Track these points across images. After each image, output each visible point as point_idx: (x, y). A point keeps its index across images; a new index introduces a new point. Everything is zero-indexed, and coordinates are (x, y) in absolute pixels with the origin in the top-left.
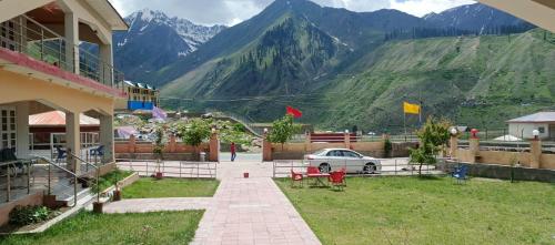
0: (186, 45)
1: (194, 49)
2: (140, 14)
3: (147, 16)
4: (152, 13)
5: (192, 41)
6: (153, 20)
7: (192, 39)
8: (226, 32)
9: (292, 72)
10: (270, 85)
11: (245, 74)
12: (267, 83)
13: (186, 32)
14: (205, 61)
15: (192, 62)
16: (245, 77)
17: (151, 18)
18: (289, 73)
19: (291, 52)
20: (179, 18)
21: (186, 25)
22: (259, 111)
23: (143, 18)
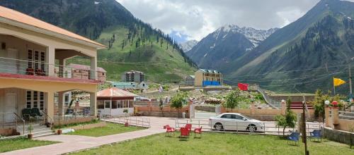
0: (251, 44)
1: (256, 46)
2: (223, 28)
3: (227, 29)
4: (230, 26)
5: (255, 40)
6: (231, 30)
7: (255, 39)
8: (279, 31)
9: (331, 54)
10: (313, 65)
11: (293, 58)
12: (309, 65)
13: (251, 35)
14: (263, 52)
15: (255, 54)
16: (292, 62)
17: (229, 29)
18: (328, 56)
19: (330, 40)
20: (247, 27)
21: (251, 31)
22: (303, 85)
23: (225, 30)
